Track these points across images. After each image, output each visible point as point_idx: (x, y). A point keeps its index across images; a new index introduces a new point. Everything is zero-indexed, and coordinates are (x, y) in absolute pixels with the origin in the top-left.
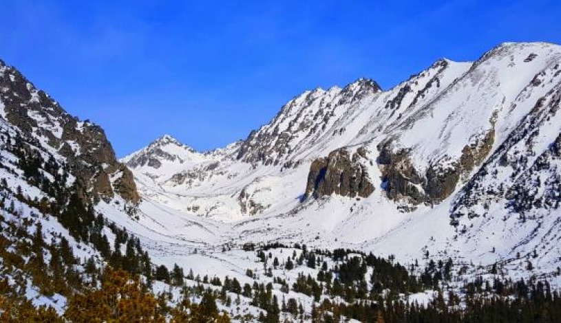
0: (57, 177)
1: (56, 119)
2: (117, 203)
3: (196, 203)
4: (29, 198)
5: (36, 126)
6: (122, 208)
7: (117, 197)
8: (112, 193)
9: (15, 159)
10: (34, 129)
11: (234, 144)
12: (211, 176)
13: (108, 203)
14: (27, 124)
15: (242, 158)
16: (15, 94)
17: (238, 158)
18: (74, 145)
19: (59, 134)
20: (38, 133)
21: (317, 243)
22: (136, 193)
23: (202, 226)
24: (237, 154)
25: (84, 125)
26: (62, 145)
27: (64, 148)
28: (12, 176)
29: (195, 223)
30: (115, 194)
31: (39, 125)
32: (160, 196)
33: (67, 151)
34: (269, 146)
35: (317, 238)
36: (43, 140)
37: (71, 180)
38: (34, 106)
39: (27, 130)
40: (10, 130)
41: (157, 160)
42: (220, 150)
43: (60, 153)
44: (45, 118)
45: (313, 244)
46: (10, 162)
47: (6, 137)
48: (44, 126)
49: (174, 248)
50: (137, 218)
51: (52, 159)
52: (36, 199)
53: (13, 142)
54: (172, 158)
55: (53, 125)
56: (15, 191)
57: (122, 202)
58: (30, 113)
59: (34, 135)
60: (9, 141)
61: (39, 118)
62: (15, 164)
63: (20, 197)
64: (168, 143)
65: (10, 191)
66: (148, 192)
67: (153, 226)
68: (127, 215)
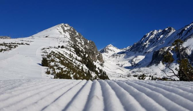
0: (84, 54)
1: (82, 40)
2: (98, 62)
3: (118, 63)
4: (79, 60)
5: (78, 42)
6: (99, 64)
7: (98, 61)
8: (96, 59)
9: (74, 49)
10: (77, 42)
11: (129, 47)
12: (122, 56)
13: (96, 62)
14: (75, 41)
15: (132, 51)
16: (73, 33)
17: (130, 51)
18: (87, 47)
19: (83, 44)
20: (78, 43)
21: (156, 76)
22: (103, 60)
23: (121, 70)
24: (130, 49)
25: (89, 41)
26: (84, 47)
27: (85, 47)
28: (74, 54)
29: (119, 69)
30: (97, 60)
31: (78, 41)
32: (109, 61)
33: (85, 48)
34: (140, 47)
35: (156, 74)
36: (79, 45)
37: (87, 56)
38: (77, 37)
39: (76, 43)
40: (72, 42)
41: (107, 51)
42: (125, 48)
43: (83, 49)
44: (80, 40)
45: (154, 76)
46: (73, 50)
47: (71, 44)
48: (80, 42)
49: (114, 75)
50: (103, 67)
51: (82, 50)
52: (80, 60)
53: (73, 45)
54: (111, 51)
55: (82, 41)
56: (75, 58)
57: (99, 62)
58: (76, 38)
59: (77, 44)
60: (72, 45)
61: (79, 40)
62: (74, 51)
63: (76, 59)
64: (110, 46)
65: (74, 58)
66: (106, 60)
67: (107, 69)
68: (100, 66)
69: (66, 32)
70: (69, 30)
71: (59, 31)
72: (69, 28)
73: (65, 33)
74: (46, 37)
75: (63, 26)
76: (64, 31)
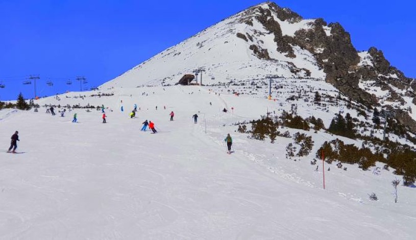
69: (296, 49)
70: (311, 34)
71: (252, 47)
72: (307, 28)
73: (292, 55)
74: (186, 80)
75: (269, 14)
76: (284, 44)
